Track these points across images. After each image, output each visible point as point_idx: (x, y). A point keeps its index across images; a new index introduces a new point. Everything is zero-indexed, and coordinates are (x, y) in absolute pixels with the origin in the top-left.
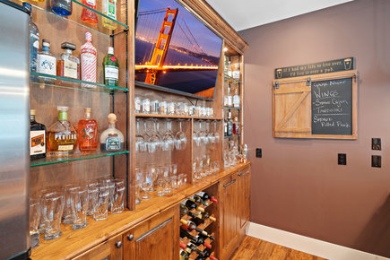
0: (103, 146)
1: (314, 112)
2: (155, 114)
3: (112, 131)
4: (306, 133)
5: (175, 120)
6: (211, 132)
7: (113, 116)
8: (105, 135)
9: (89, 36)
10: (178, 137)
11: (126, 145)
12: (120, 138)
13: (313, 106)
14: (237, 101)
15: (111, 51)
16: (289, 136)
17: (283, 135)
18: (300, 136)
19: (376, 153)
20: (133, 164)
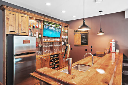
0: (39, 46)
1: (81, 40)
2: (47, 41)
3: (40, 44)
4: (80, 44)
5: (51, 42)
6: (59, 44)
7: (40, 42)
8: (39, 44)
9: (37, 31)
10: (51, 45)
11: (42, 46)
12: (41, 45)
13: (81, 39)
14: (67, 37)
15: (40, 32)
16: (77, 45)
17: (76, 45)
18: (79, 45)
19: (92, 49)
20: (43, 49)
